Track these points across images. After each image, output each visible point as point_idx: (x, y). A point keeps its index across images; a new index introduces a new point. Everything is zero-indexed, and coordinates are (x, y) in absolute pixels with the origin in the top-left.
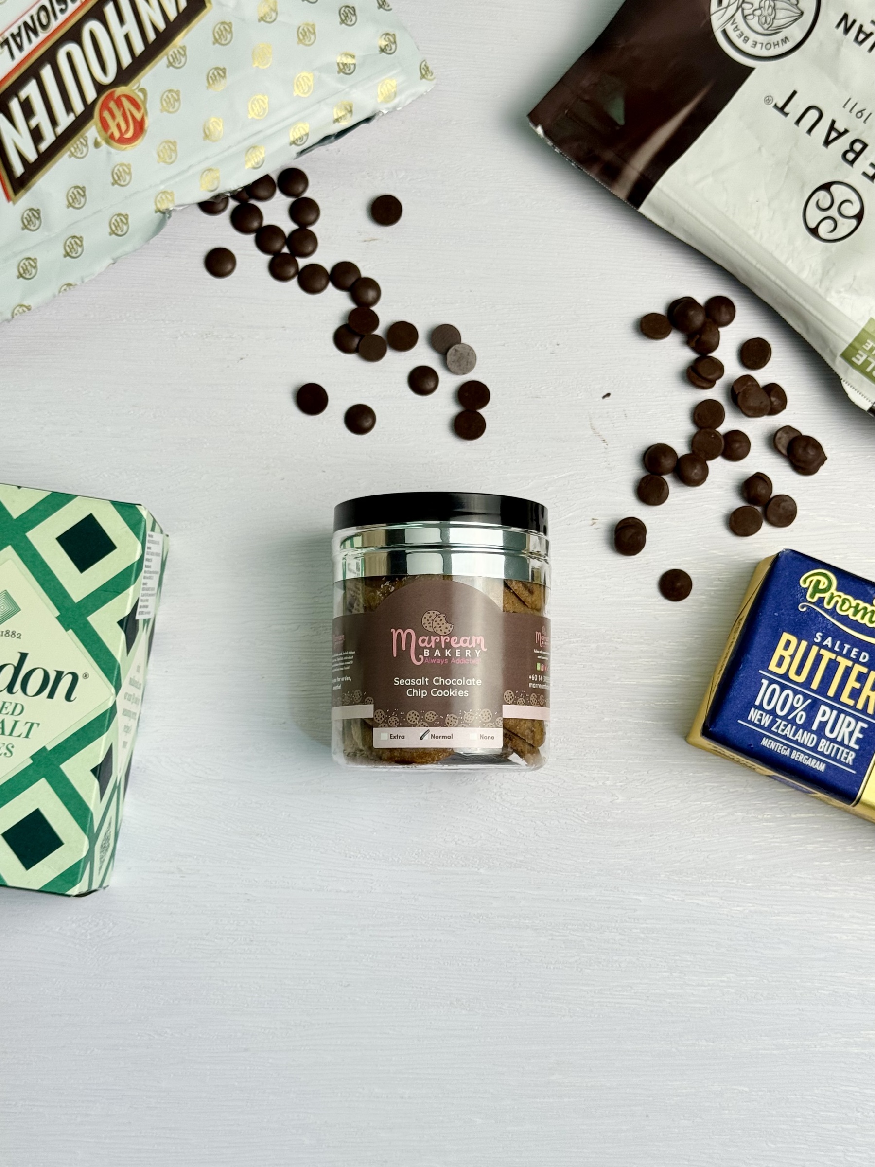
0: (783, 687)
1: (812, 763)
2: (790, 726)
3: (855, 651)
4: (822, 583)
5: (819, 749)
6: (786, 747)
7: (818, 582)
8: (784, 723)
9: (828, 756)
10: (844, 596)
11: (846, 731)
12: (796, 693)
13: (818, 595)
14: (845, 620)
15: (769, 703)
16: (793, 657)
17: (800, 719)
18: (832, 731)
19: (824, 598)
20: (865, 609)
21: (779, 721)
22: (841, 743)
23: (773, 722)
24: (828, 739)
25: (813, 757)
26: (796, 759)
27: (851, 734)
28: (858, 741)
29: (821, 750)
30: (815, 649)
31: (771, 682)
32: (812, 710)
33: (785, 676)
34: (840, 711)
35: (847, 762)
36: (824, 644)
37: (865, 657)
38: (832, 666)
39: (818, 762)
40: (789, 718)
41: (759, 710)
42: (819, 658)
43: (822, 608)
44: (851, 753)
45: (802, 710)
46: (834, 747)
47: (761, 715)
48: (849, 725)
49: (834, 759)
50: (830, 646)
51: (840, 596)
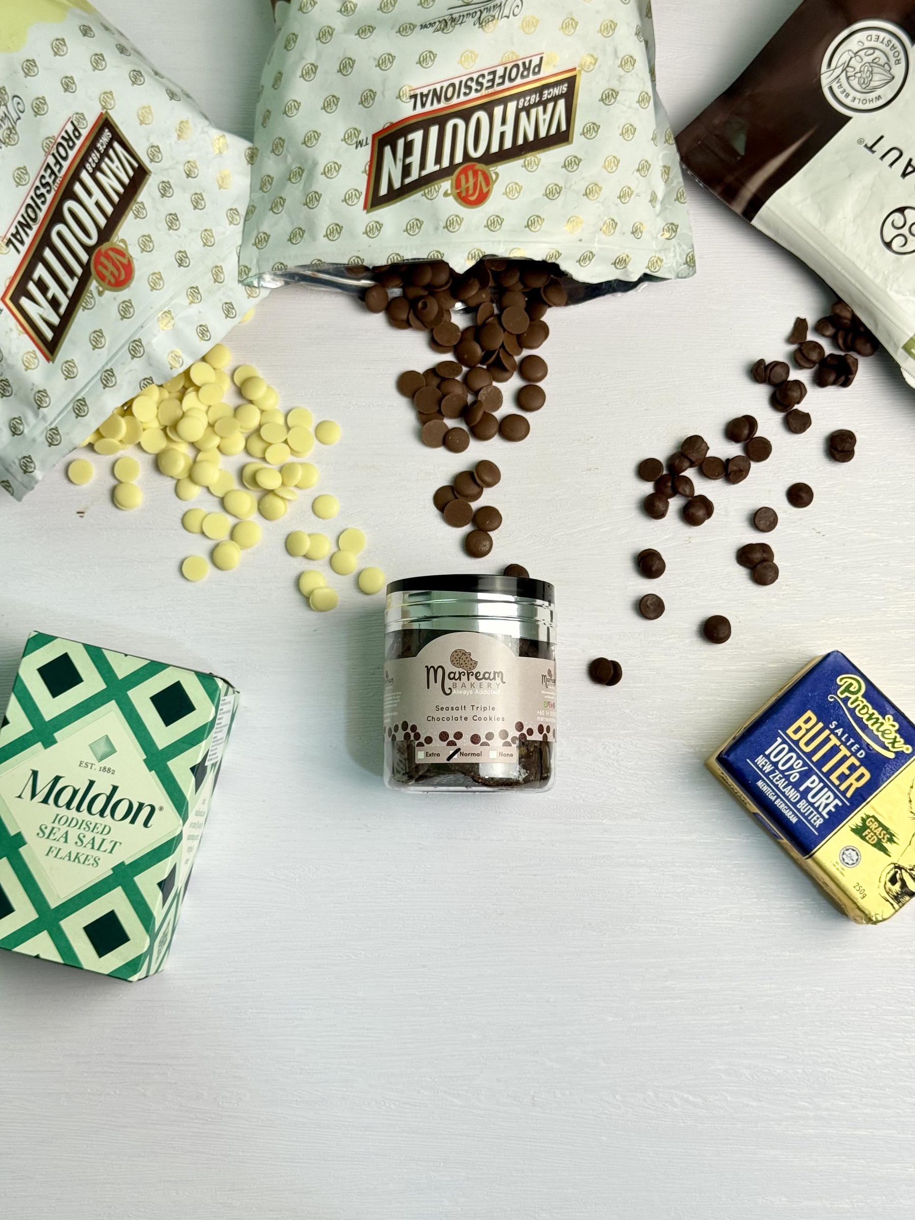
0: (791, 750)
1: (788, 814)
2: (784, 780)
3: (856, 746)
4: (853, 687)
5: (798, 806)
6: (774, 794)
7: (851, 684)
8: (780, 775)
9: (803, 814)
10: (866, 703)
11: (824, 801)
12: (799, 757)
13: (846, 694)
14: (859, 721)
15: (775, 756)
16: (808, 731)
17: (793, 778)
18: (813, 797)
19: (851, 698)
20: (878, 719)
21: (778, 772)
22: (817, 809)
23: (772, 772)
24: (808, 801)
25: (791, 810)
26: (778, 806)
27: (827, 805)
28: (829, 813)
29: (799, 807)
30: (827, 732)
31: (784, 742)
32: (805, 776)
33: (796, 743)
34: (826, 785)
35: (815, 824)
36: (836, 731)
37: (861, 754)
38: (835, 750)
39: (793, 815)
40: (786, 774)
41: (766, 758)
42: (827, 739)
43: (846, 704)
44: (821, 819)
45: (798, 772)
46: (809, 809)
47: (766, 763)
48: (827, 798)
49: (806, 818)
50: (839, 735)
51: (863, 702)
